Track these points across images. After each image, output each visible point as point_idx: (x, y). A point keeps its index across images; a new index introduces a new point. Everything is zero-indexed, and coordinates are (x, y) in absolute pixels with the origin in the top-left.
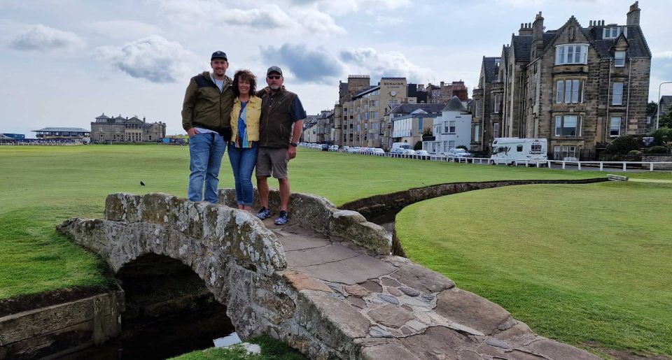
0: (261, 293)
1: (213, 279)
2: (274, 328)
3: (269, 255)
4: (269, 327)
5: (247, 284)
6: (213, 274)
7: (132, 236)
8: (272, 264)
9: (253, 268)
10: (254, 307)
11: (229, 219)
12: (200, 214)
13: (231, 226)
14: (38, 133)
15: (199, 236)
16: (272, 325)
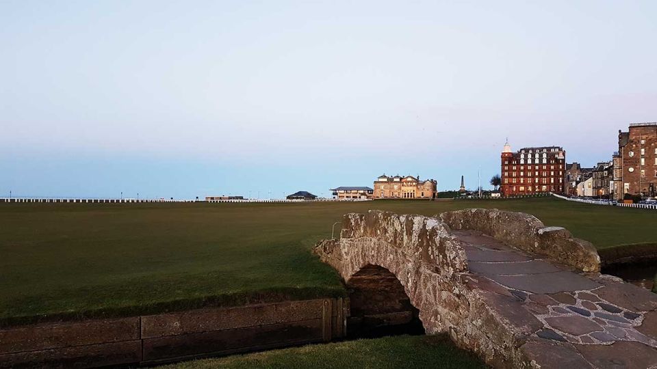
0: (445, 294)
1: (410, 284)
2: (454, 328)
3: (450, 257)
4: (450, 327)
5: (434, 287)
6: (410, 280)
7: (357, 250)
8: (452, 266)
9: (437, 271)
10: (440, 309)
11: (421, 227)
12: (401, 225)
13: (423, 232)
14: (334, 192)
15: (400, 246)
16: (452, 326)
